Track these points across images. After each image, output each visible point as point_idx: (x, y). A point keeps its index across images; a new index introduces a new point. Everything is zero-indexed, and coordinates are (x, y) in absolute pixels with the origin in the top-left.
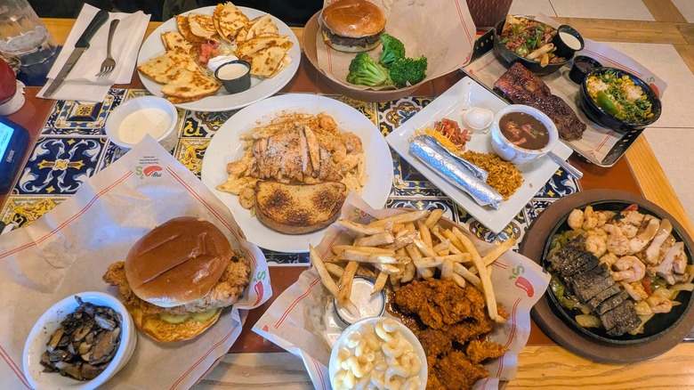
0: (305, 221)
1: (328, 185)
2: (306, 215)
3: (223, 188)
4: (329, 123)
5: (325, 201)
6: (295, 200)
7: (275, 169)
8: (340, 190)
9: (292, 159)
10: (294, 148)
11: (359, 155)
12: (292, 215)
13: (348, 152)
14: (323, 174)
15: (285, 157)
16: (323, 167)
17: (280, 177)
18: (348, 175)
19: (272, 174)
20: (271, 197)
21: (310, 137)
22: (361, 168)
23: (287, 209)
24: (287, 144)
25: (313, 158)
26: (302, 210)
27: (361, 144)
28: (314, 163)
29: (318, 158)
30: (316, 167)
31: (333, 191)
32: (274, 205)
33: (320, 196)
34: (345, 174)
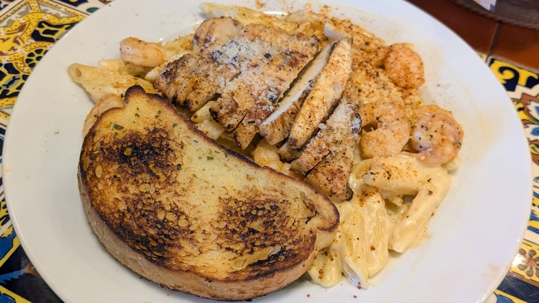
0: (161, 247)
1: (296, 189)
2: (177, 231)
3: (79, 74)
4: (407, 69)
5: (256, 225)
6: (182, 177)
7: (206, 89)
8: (316, 222)
9: (257, 88)
10: (280, 67)
11: (437, 173)
12: (144, 209)
13: (411, 148)
14: (306, 159)
15: (248, 76)
16: (314, 142)
17: (203, 112)
18: (375, 203)
19: (192, 96)
20: (134, 137)
21: (336, 66)
22: (421, 205)
23: (143, 188)
24: (273, 52)
25: (306, 109)
26: (178, 213)
27: (457, 145)
28: (301, 120)
29: (319, 116)
30: (300, 131)
31: (296, 211)
32: (124, 159)
33: (252, 204)
34: (365, 193)
